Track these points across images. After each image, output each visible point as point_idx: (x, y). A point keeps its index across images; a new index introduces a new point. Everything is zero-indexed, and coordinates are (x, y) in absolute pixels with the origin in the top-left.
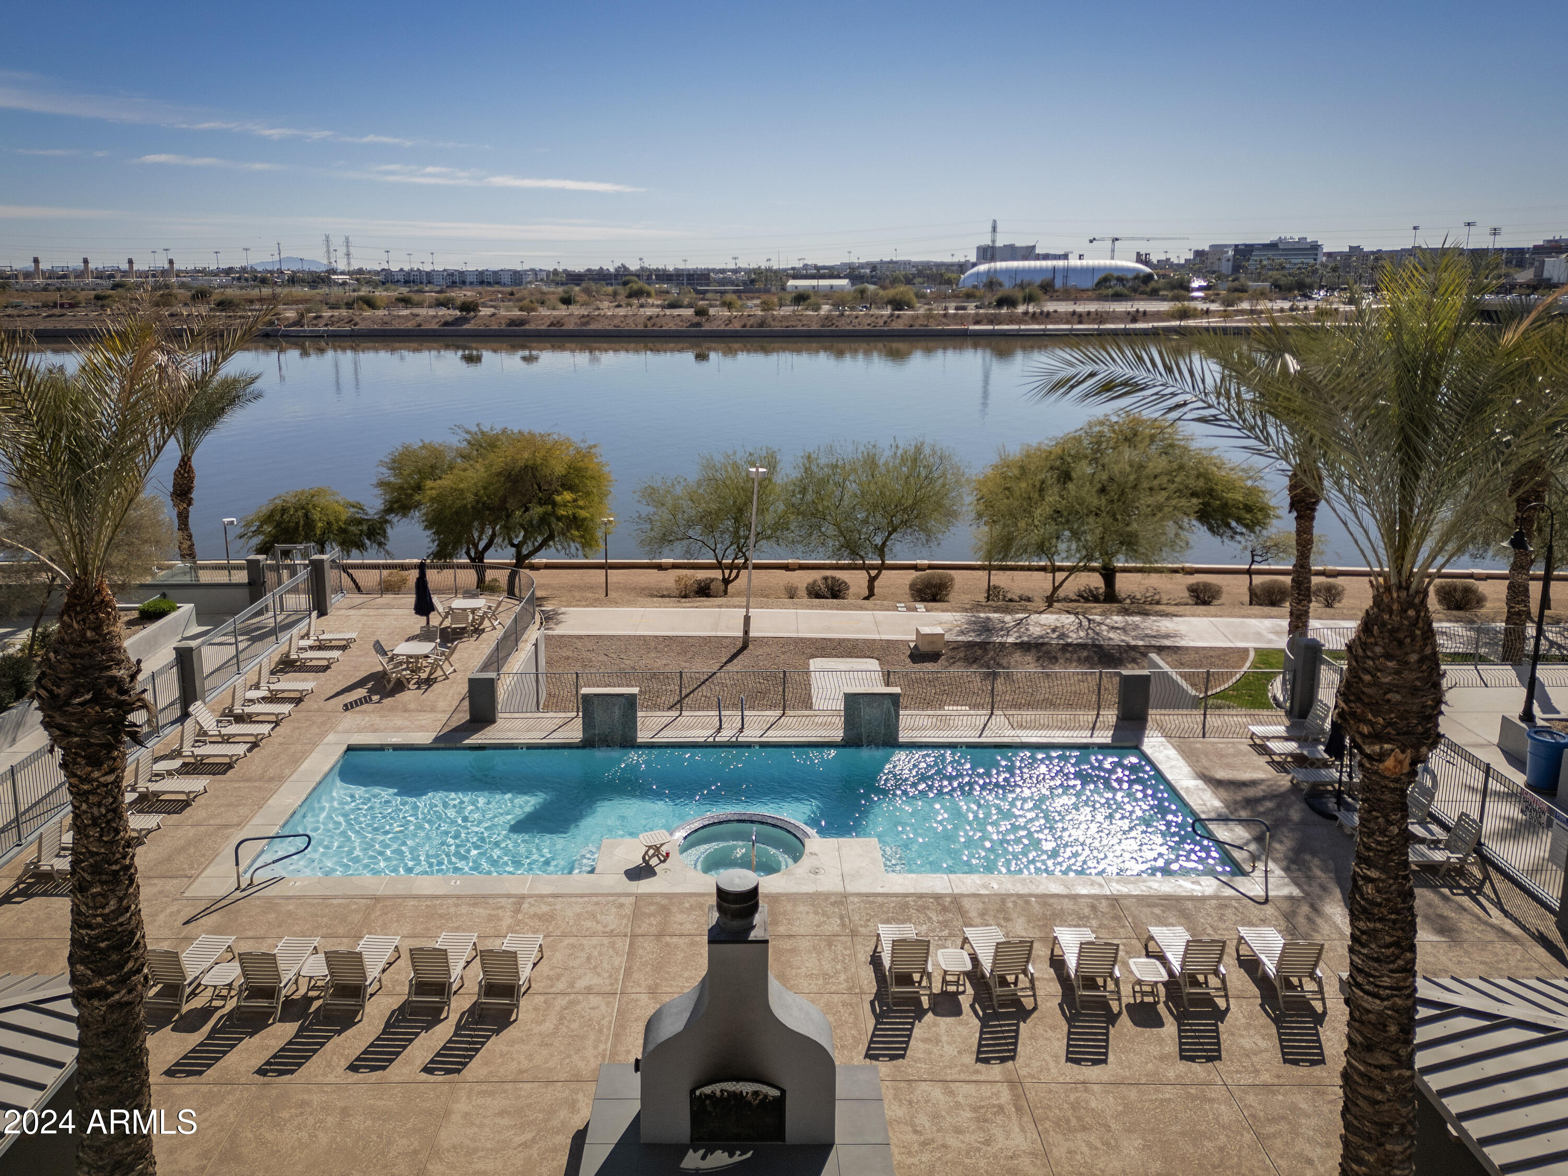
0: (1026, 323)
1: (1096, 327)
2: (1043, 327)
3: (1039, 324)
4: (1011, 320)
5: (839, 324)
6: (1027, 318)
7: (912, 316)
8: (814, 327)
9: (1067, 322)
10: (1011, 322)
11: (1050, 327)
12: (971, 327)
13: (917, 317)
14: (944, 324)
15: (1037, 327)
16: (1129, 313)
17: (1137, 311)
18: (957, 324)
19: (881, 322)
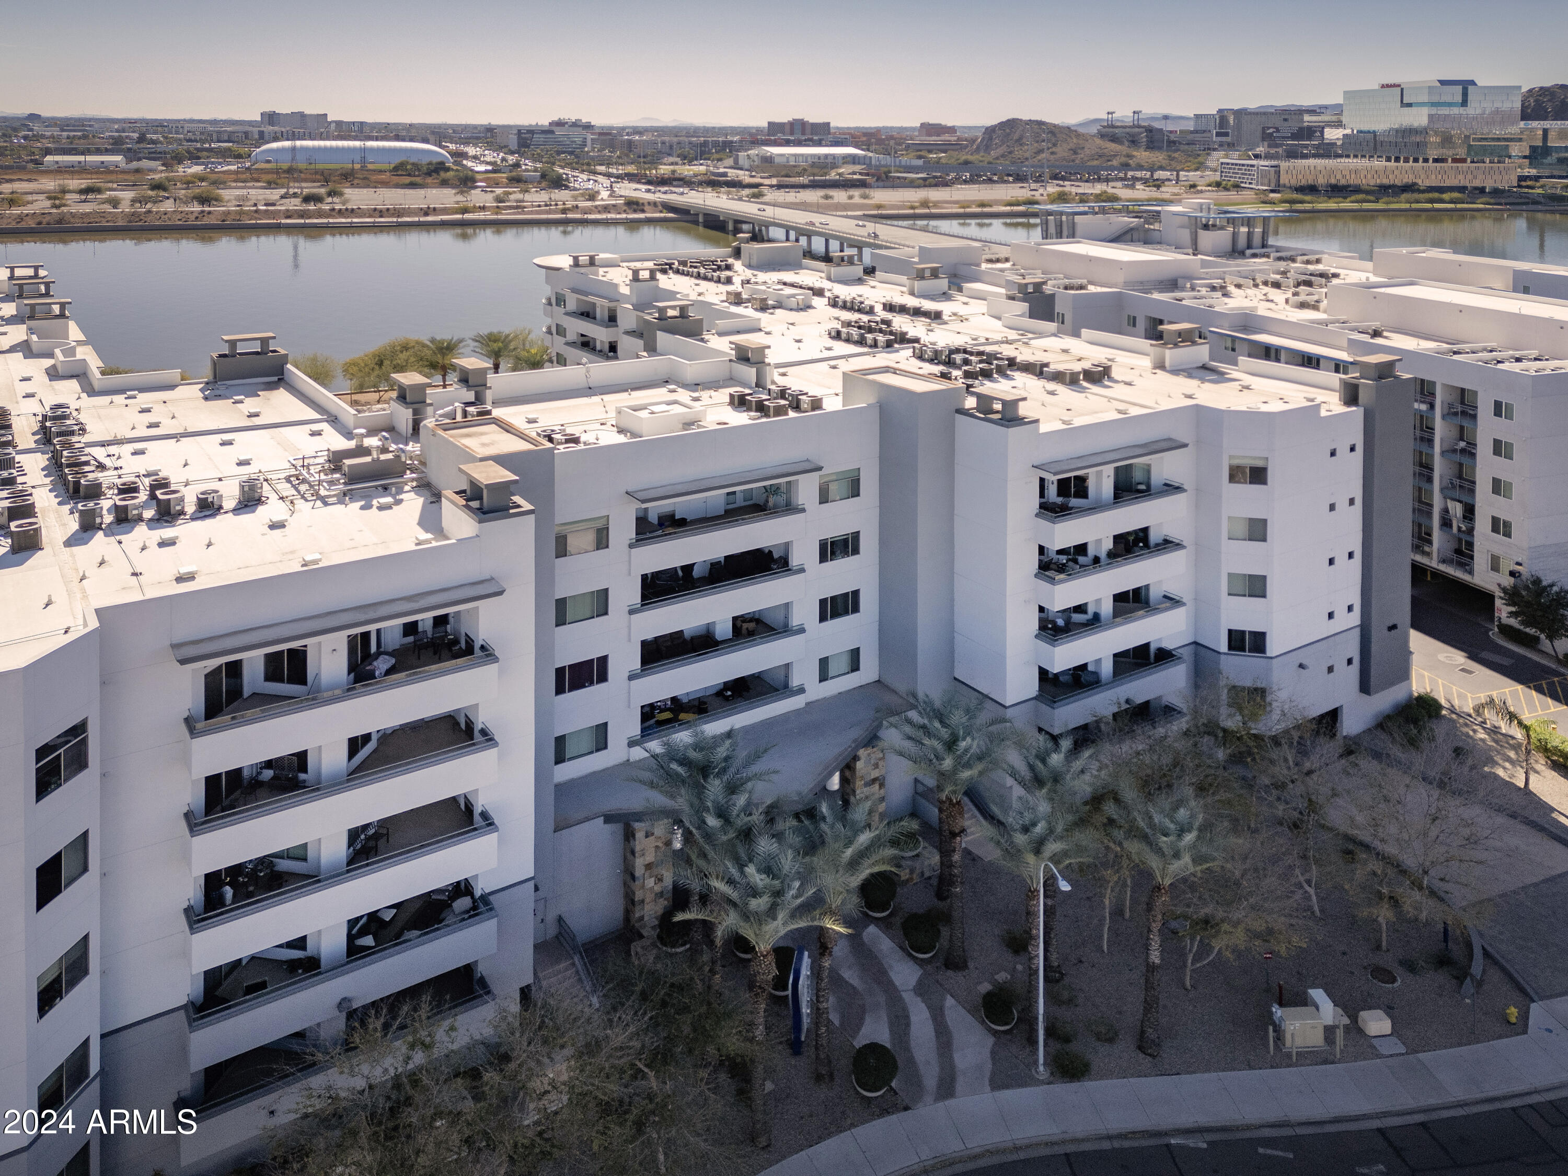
0: (333, 217)
1: (395, 220)
2: (349, 220)
3: (345, 217)
4: (320, 213)
5: (148, 219)
6: (334, 213)
7: (224, 212)
8: (120, 223)
9: (370, 216)
10: (320, 217)
11: (355, 220)
12: (283, 221)
13: (229, 212)
14: (256, 219)
15: (343, 220)
16: (421, 209)
17: (429, 208)
18: (269, 218)
19: (192, 217)
